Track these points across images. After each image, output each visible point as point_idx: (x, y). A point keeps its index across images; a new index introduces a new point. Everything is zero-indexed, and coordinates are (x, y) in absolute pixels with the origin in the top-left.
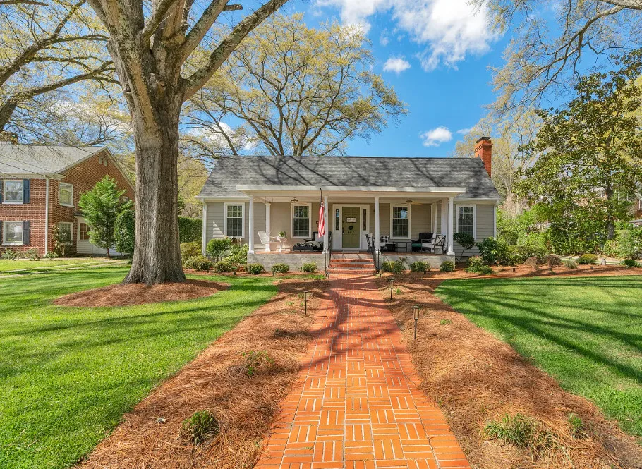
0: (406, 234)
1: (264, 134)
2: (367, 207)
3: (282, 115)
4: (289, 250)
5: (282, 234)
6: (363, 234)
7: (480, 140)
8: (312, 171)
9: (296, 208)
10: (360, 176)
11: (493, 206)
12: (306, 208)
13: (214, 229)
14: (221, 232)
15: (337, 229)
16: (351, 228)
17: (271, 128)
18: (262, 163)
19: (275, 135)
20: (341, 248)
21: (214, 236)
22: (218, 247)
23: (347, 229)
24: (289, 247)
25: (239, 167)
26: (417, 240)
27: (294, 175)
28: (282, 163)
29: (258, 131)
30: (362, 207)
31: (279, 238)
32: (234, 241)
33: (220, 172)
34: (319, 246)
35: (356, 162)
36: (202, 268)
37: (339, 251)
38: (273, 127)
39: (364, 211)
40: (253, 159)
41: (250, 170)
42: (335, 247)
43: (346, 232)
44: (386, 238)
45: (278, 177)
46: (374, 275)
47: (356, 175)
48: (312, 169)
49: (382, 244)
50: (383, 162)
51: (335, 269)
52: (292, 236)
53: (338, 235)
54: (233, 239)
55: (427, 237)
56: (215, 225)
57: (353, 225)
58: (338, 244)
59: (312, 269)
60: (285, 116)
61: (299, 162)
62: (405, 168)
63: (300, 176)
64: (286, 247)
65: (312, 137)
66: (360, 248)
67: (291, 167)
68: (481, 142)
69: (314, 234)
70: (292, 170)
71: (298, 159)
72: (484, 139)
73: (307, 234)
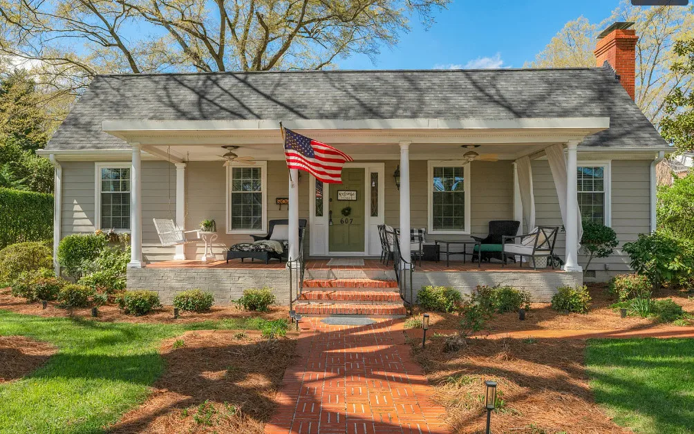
0: (460, 225)
1: (194, 49)
2: (380, 169)
3: (224, 15)
4: (222, 257)
5: (206, 225)
6: (372, 225)
7: (611, 29)
8: (268, 97)
9: (237, 172)
10: (362, 104)
11: (648, 163)
12: (256, 172)
13: (76, 215)
14: (88, 222)
15: (319, 213)
16: (347, 212)
17: (204, 38)
18: (172, 84)
19: (212, 51)
20: (327, 253)
21: (75, 229)
22: (78, 252)
23: (338, 213)
24: (221, 250)
25: (129, 94)
26: (484, 236)
27: (233, 104)
28: (209, 82)
29: (184, 46)
30: (369, 168)
31: (199, 233)
32: (114, 239)
33: (91, 103)
34: (280, 250)
35: (354, 79)
36: (40, 296)
37: (322, 261)
38: (209, 34)
39: (374, 177)
40: (157, 79)
41: (150, 97)
42: (314, 252)
43: (336, 220)
44: (420, 231)
45: (201, 110)
46: (402, 320)
47: (353, 102)
48: (268, 92)
49: (416, 247)
50: (410, 77)
51: (314, 305)
52: (229, 230)
53: (320, 226)
54: (112, 234)
55: (505, 230)
56: (77, 208)
57: (351, 205)
58: (320, 246)
59: (262, 304)
60: (232, 18)
61: (244, 81)
62: (455, 88)
63: (243, 106)
64: (215, 250)
65: (276, 52)
66: (366, 254)
67: (226, 91)
68: (613, 34)
69: (272, 224)
70: (229, 98)
71: (241, 76)
72: (618, 26)
73: (258, 224)
